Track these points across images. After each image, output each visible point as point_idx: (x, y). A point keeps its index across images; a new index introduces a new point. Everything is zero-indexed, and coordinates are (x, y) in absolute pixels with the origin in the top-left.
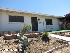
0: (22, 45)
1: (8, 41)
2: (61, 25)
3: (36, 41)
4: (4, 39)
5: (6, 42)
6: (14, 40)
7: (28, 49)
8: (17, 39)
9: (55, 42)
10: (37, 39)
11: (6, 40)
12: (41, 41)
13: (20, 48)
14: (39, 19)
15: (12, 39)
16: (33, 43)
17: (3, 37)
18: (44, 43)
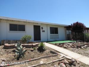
0: (18, 54)
1: (8, 50)
2: (67, 35)
3: (32, 51)
4: (4, 48)
5: (5, 51)
6: (12, 49)
7: (23, 57)
8: (15, 49)
9: (48, 53)
10: (33, 49)
11: (6, 49)
12: (37, 51)
13: (17, 56)
14: (42, 28)
15: (10, 49)
16: (28, 53)
17: (3, 46)
18: (38, 53)
